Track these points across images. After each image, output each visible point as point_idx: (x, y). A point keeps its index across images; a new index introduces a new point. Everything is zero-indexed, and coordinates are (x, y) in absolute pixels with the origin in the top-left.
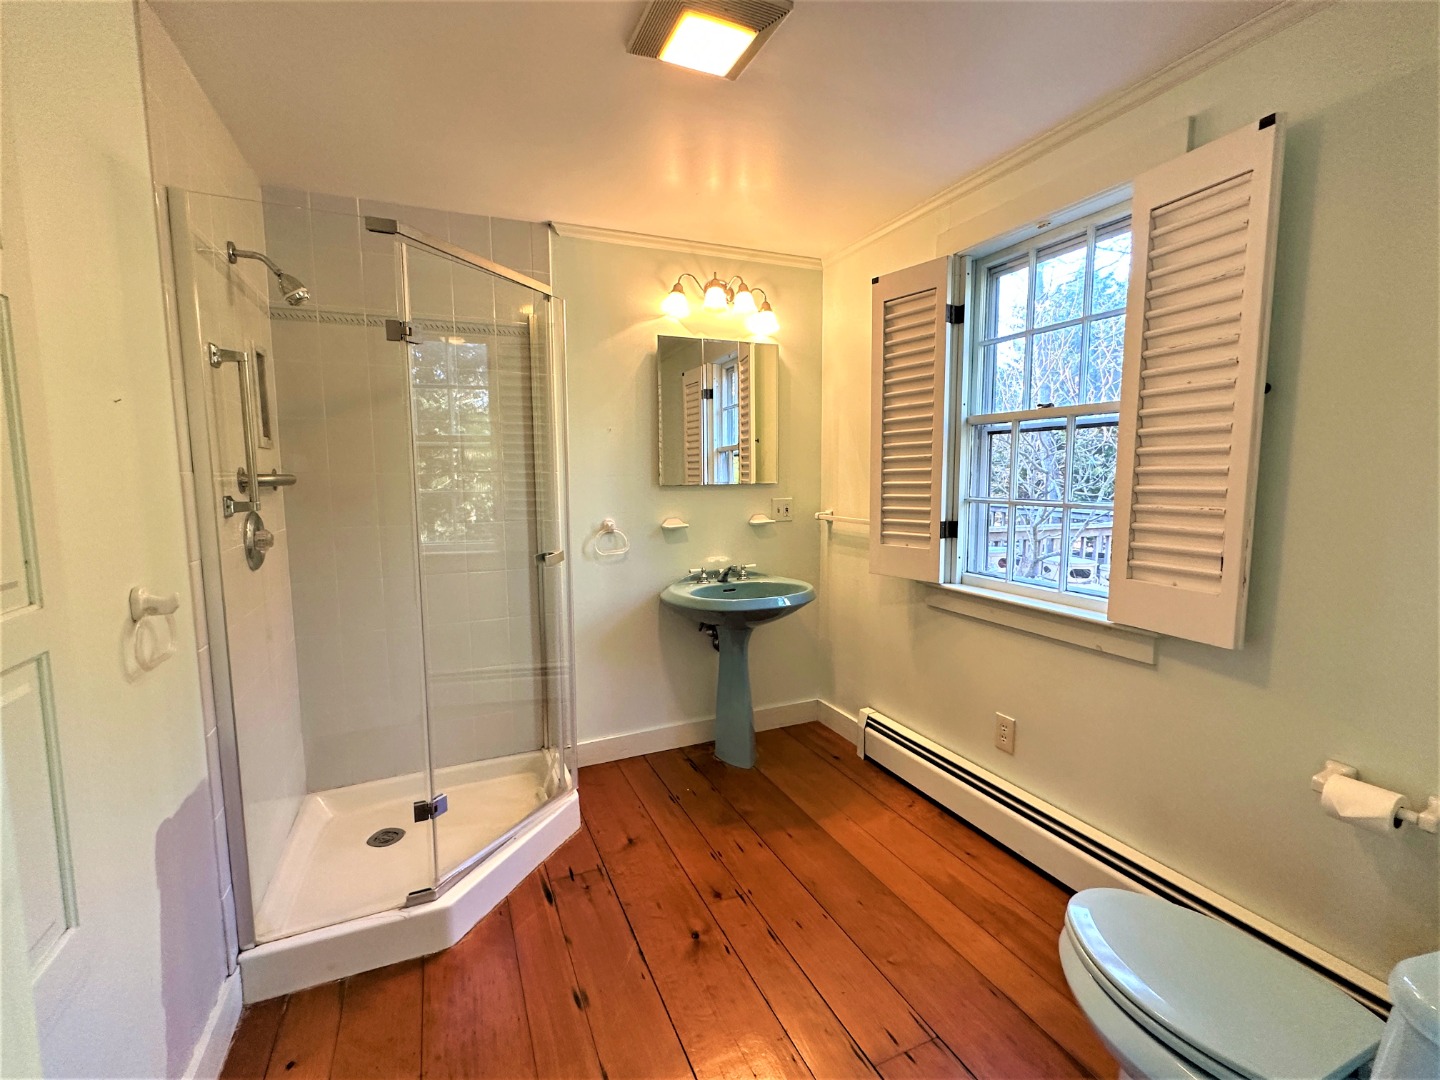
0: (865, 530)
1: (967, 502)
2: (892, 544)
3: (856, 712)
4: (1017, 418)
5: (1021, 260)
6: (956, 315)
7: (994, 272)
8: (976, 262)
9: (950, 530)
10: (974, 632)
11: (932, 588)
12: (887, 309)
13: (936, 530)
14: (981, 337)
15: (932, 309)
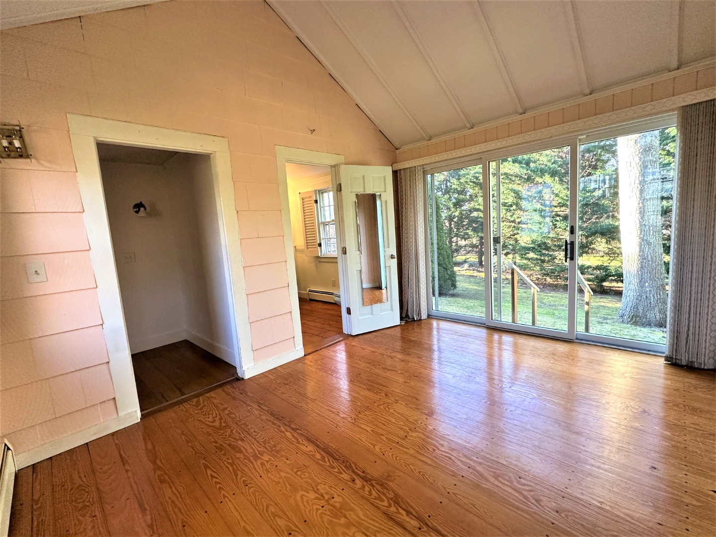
0: (304, 247)
1: (323, 239)
2: (309, 249)
3: (306, 290)
4: (329, 222)
5: (326, 192)
6: (316, 202)
7: (322, 193)
8: (319, 191)
9: (320, 245)
10: (327, 264)
11: (318, 257)
12: (303, 200)
13: (317, 245)
14: (322, 206)
15: (311, 200)
